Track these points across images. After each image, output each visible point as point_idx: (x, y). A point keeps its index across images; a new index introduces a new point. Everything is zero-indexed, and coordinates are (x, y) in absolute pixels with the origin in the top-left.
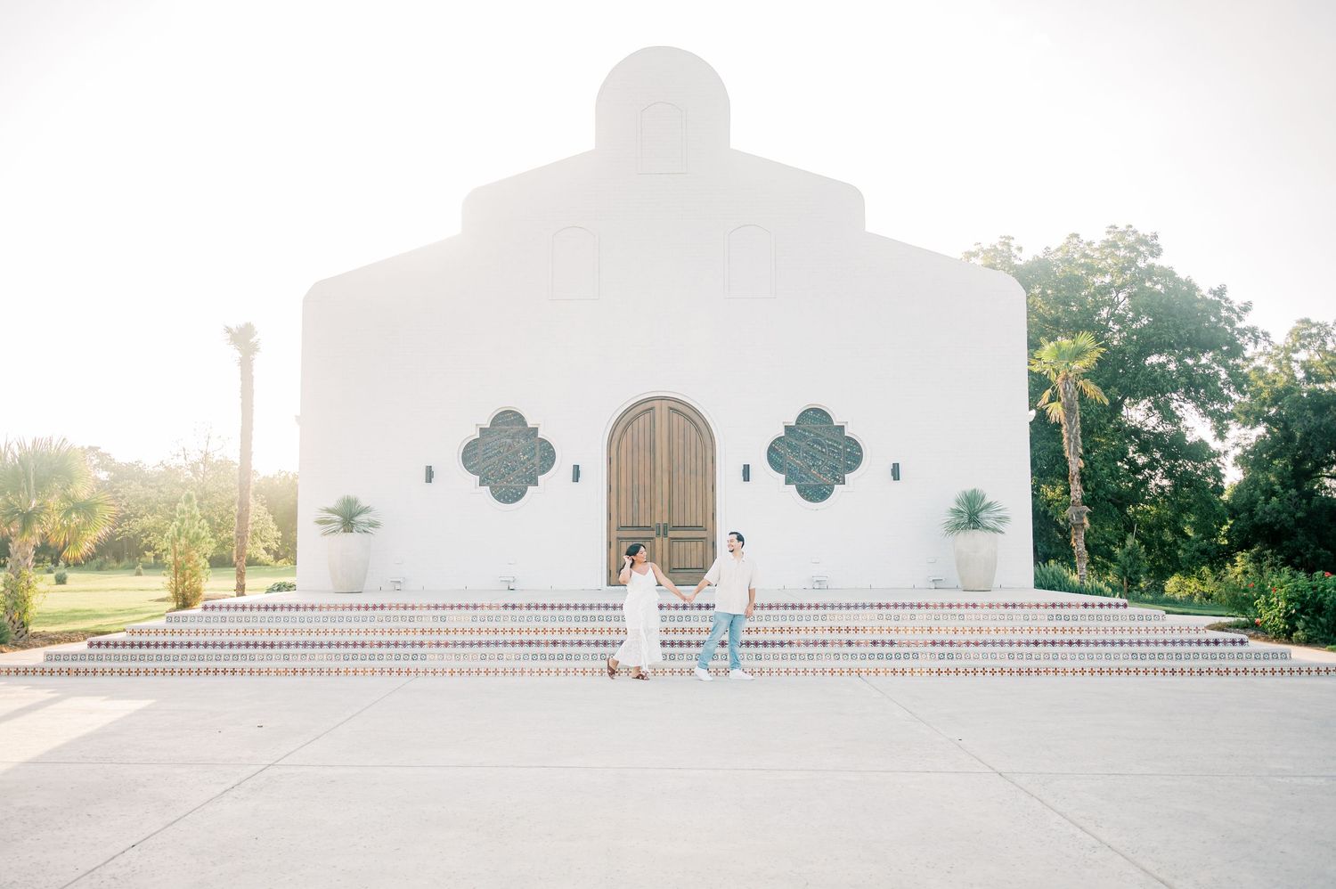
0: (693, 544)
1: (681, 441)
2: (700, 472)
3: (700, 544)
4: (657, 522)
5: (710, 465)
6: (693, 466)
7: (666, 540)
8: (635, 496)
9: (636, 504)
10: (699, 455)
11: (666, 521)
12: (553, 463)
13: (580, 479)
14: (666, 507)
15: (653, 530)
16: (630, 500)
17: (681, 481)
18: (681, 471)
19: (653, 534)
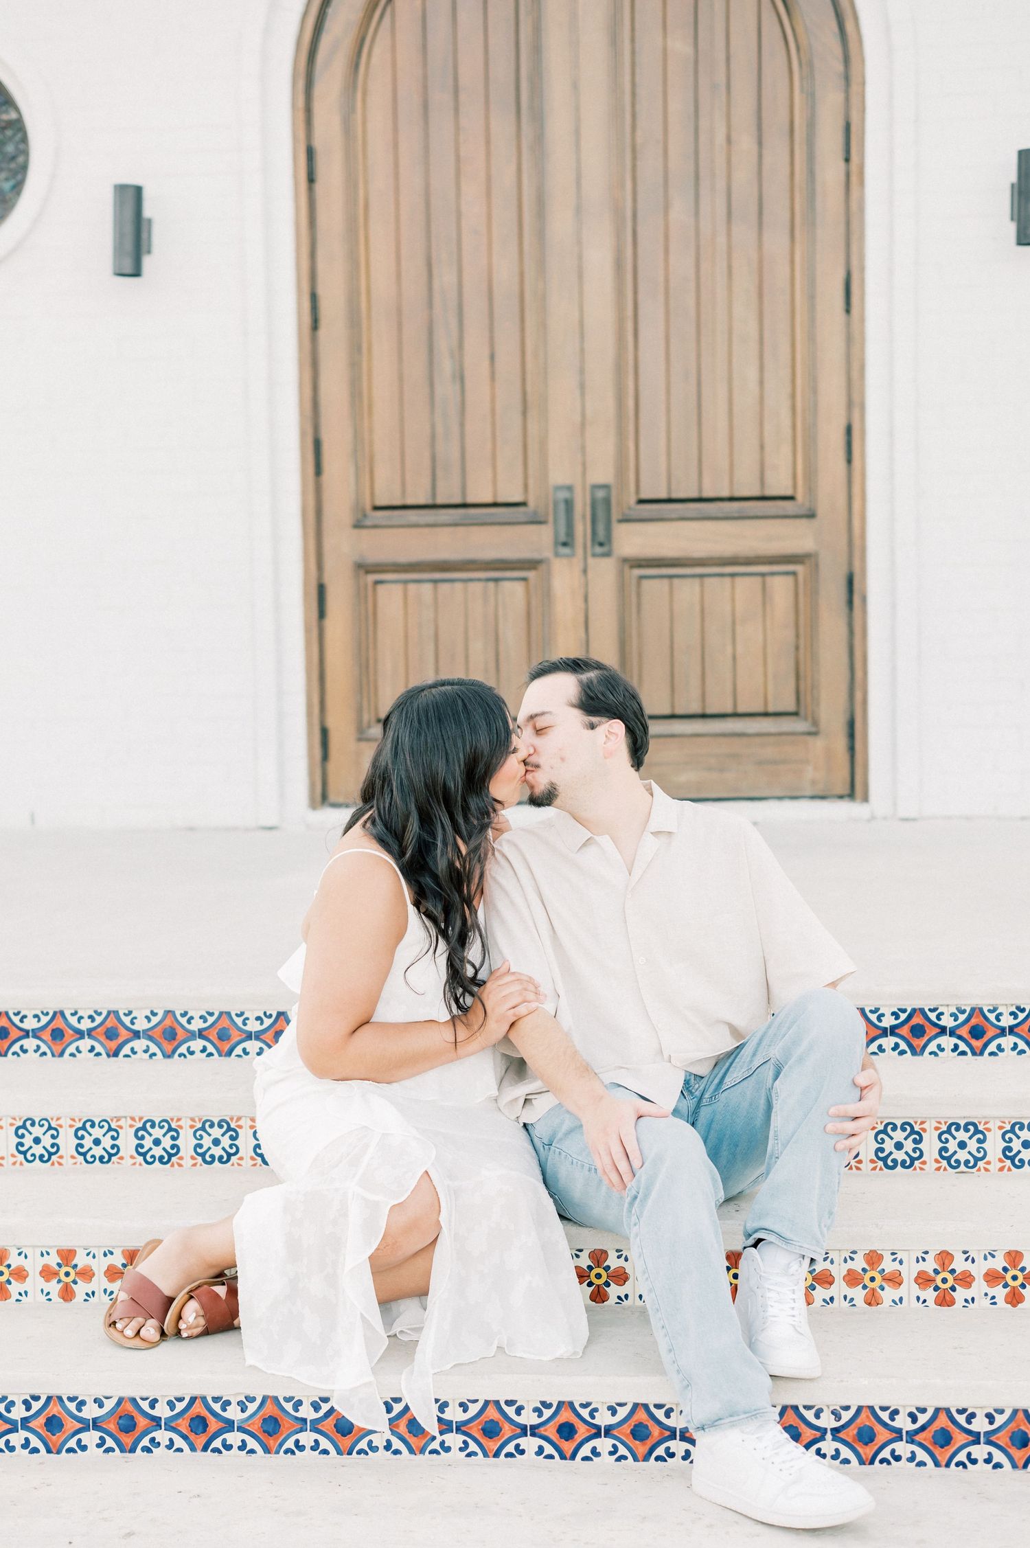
0: (746, 588)
1: (680, 45)
2: (777, 211)
3: (781, 587)
4: (559, 474)
5: (830, 171)
6: (743, 175)
7: (604, 571)
8: (444, 344)
9: (446, 389)
10: (776, 119)
11: (602, 473)
12: (18, 187)
13: (147, 262)
14: (602, 403)
15: (537, 521)
16: (416, 368)
17: (682, 264)
18: (680, 211)
19: (537, 540)
